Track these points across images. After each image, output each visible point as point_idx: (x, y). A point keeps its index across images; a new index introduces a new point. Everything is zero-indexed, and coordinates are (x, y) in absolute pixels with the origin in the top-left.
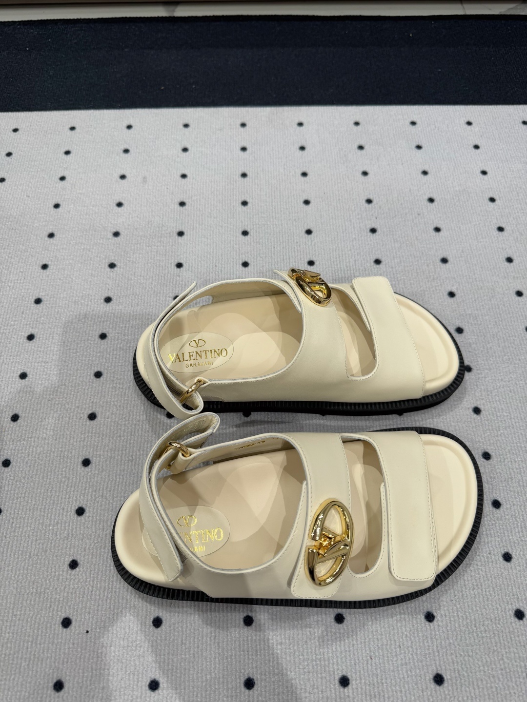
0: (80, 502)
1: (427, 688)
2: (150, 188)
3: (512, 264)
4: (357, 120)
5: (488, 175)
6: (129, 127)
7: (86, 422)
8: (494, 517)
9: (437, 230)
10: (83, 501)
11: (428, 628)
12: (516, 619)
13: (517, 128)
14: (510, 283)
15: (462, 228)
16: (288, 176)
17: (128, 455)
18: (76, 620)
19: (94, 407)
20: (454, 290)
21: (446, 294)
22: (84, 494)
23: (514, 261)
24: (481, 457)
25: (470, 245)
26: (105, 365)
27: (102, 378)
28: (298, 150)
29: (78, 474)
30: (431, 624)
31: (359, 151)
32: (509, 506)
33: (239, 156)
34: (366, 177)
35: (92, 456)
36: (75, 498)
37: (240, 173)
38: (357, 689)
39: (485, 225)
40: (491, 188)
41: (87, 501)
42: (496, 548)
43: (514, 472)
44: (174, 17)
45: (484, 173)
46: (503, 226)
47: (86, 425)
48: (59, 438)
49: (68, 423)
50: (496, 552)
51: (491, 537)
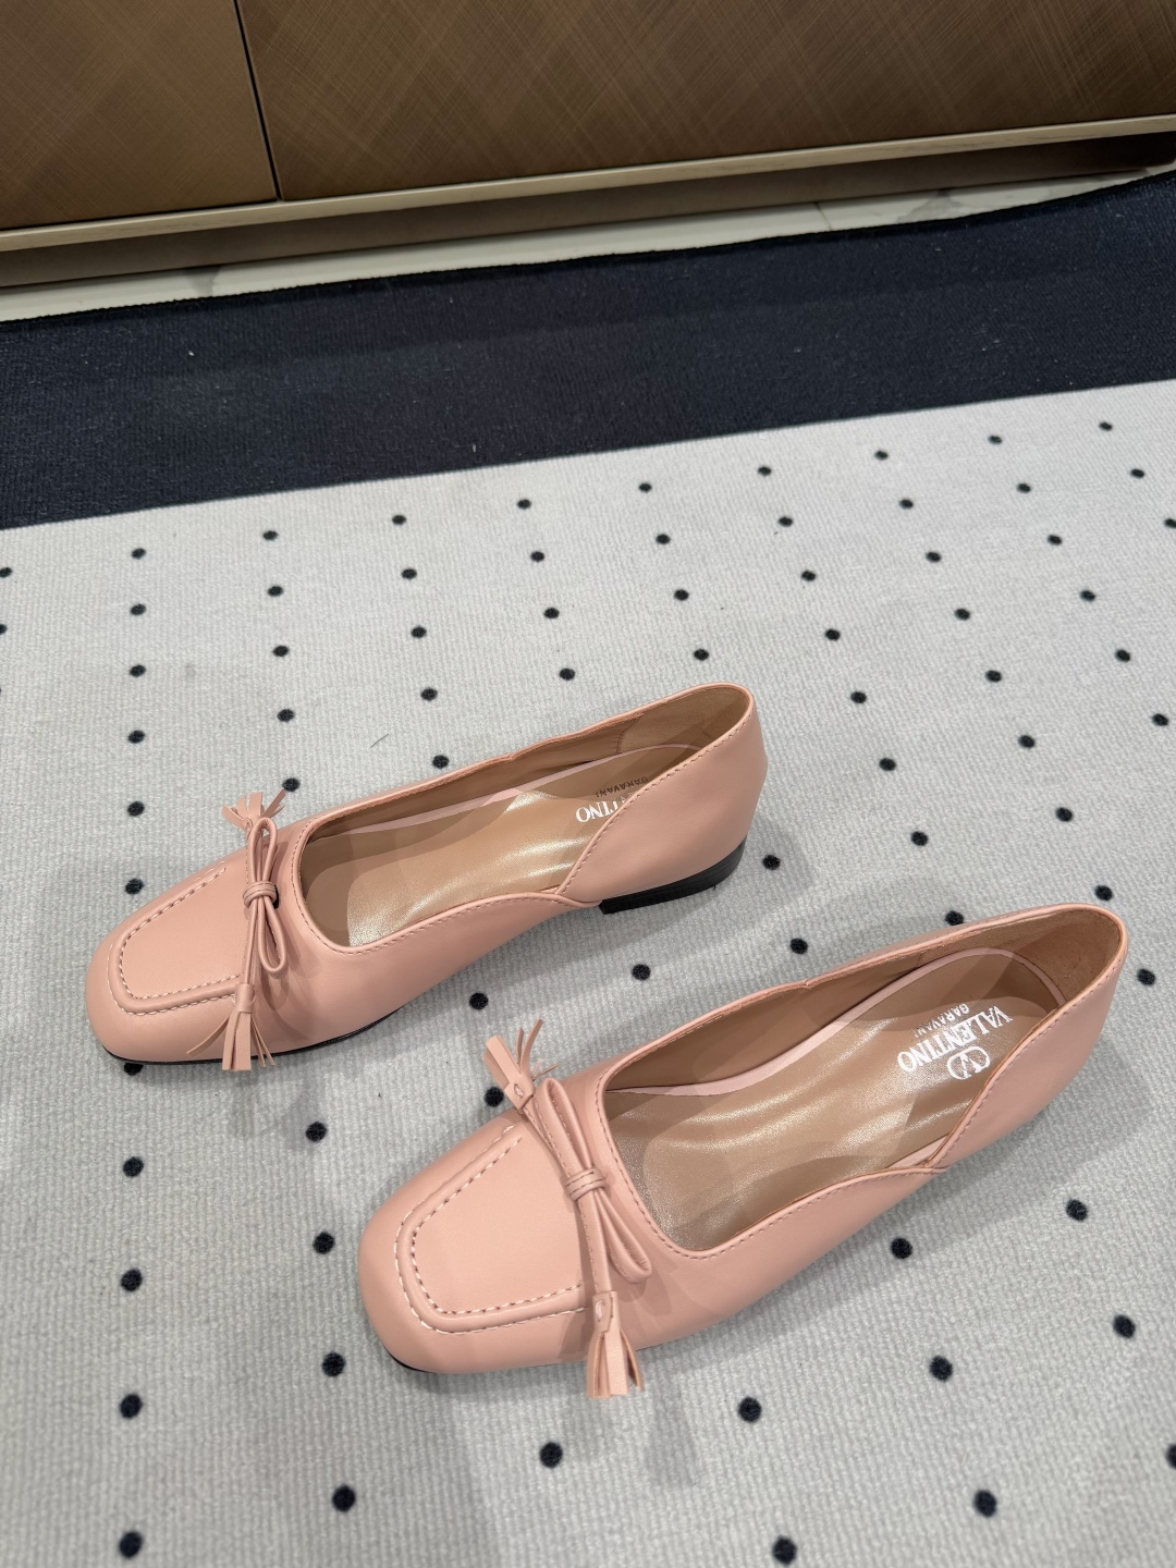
0: (127, 1517)
2: (204, 688)
3: (1033, 749)
4: (645, 480)
5: (943, 560)
6: (138, 553)
7: (118, 1297)
8: (1124, 1359)
9: (859, 698)
10: (135, 1513)
13: (982, 452)
14: (1040, 793)
15: (910, 685)
16: (515, 621)
17: (233, 1366)
19: (134, 1252)
20: (923, 828)
21: (907, 839)
22: (135, 1493)
23: (1038, 742)
24: (1065, 1215)
25: (935, 720)
26: (146, 1138)
27: (142, 1174)
28: (530, 561)
29: (113, 1441)
31: (661, 546)
32: (1152, 1327)
33: (400, 590)
34: (684, 602)
35: (145, 1389)
36: (111, 1511)
37: (410, 628)
39: (958, 672)
40: (955, 588)
41: (146, 1511)
42: (1148, 1438)
43: (1146, 1239)
44: (210, 299)
45: (934, 557)
46: (998, 669)
47: (118, 1305)
48: (54, 1354)
49: (74, 1308)
50: (1150, 1452)
51: (1130, 1412)
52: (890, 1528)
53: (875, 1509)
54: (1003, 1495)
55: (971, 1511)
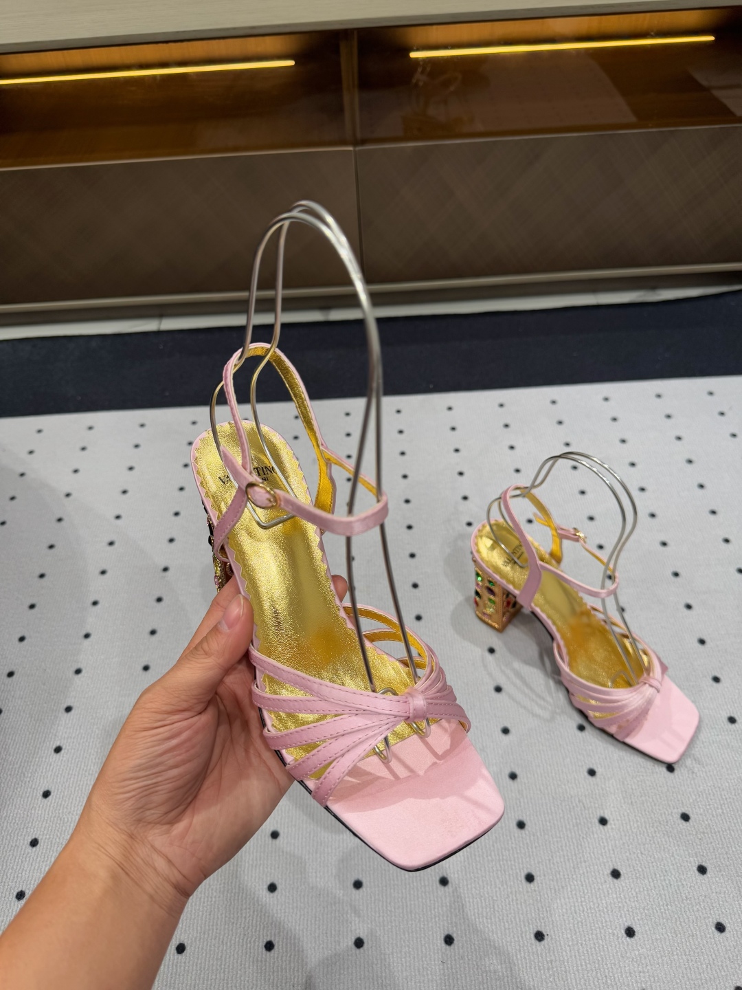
1: (605, 882)
3: (654, 519)
4: (502, 402)
5: (627, 443)
6: (296, 417)
11: (603, 830)
12: (683, 821)
13: (652, 401)
14: (655, 535)
16: (441, 452)
18: (284, 832)
20: (603, 543)
21: (596, 547)
23: (656, 516)
28: (449, 431)
30: (605, 827)
31: (505, 429)
33: (396, 438)
34: (513, 451)
38: (542, 883)
40: (631, 455)
44: (329, 321)
45: (623, 441)
46: (644, 487)
52: (554, 774)
53: (549, 768)
54: (599, 770)
55: (586, 774)
